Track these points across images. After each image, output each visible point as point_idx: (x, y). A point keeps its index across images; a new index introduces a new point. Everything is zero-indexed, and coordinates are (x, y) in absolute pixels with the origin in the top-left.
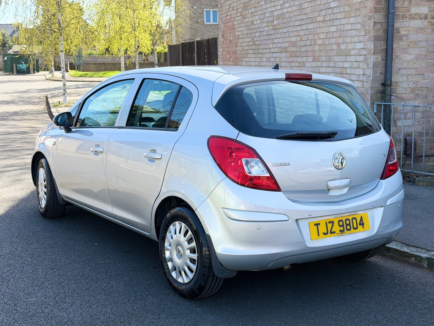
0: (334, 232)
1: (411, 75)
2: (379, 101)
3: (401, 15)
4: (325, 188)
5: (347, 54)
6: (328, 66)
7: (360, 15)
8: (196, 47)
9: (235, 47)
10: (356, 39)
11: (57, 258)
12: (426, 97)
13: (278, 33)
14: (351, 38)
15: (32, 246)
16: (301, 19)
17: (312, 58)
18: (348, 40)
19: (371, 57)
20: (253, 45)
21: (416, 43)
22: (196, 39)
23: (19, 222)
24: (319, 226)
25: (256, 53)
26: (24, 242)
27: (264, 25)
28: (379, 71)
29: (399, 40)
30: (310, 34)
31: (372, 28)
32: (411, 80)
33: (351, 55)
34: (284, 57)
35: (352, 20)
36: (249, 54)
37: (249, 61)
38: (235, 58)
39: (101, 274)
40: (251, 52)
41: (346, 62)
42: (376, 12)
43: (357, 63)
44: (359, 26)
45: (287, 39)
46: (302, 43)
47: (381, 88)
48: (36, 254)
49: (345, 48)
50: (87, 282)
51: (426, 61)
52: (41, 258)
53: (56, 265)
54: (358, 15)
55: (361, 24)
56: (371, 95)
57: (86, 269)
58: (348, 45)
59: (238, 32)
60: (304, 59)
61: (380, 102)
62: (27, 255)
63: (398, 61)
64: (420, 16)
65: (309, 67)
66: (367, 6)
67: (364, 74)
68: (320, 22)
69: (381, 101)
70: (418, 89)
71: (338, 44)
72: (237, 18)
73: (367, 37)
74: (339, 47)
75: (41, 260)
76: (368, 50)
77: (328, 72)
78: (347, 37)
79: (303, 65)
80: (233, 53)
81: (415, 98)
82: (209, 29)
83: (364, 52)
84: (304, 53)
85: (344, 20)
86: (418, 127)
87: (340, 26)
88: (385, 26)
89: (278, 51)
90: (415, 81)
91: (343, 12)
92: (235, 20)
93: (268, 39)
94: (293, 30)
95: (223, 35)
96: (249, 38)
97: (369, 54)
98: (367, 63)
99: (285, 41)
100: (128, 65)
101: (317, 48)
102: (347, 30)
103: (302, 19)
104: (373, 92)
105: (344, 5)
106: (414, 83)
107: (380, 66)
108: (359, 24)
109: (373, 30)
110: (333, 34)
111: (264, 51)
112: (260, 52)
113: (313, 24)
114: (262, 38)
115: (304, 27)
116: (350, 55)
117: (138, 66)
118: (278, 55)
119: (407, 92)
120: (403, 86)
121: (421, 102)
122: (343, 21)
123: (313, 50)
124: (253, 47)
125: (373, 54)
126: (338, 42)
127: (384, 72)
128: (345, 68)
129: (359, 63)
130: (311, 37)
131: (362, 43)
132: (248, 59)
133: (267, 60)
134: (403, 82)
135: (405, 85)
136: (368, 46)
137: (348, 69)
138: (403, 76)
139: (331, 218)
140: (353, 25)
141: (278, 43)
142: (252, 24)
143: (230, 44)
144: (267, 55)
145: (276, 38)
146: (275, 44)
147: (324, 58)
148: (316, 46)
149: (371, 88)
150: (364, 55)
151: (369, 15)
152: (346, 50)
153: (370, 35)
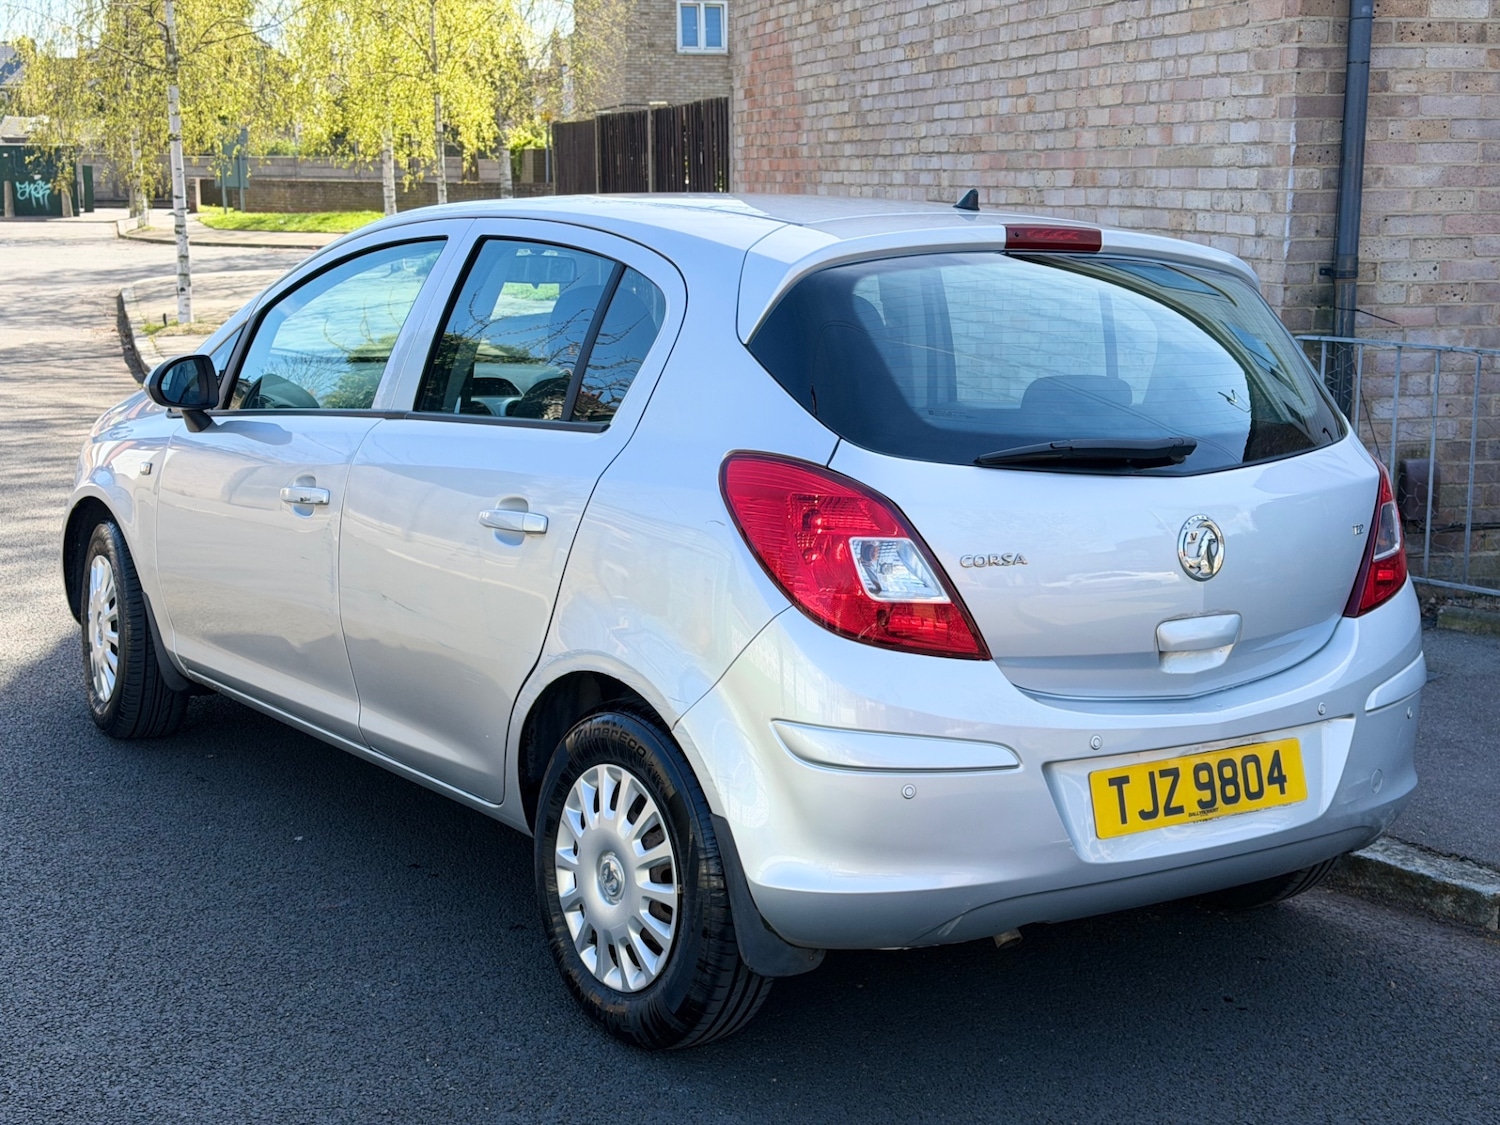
0: (1180, 810)
1: (1425, 240)
2: (1313, 330)
3: (1395, 25)
4: (1151, 648)
5: (1197, 161)
6: (1129, 204)
7: (1248, 22)
8: (652, 132)
9: (793, 132)
10: (1232, 109)
11: (156, 890)
12: (1477, 318)
13: (947, 86)
14: (1215, 106)
15: (65, 841)
16: (1034, 35)
17: (1072, 173)
18: (1203, 111)
19: (1286, 174)
20: (856, 127)
21: (1444, 129)
22: (651, 103)
23: (16, 751)
24: (1124, 786)
25: (866, 156)
26: (33, 826)
27: (899, 54)
28: (1314, 224)
29: (1387, 115)
30: (1066, 89)
31: (1290, 70)
32: (1427, 256)
33: (1213, 165)
34: (970, 170)
35: (1218, 42)
36: (843, 156)
37: (842, 183)
38: (790, 171)
39: (319, 951)
40: (848, 150)
41: (1194, 192)
42: (1306, 14)
43: (1233, 194)
44: (1243, 63)
45: (980, 107)
46: (1033, 123)
47: (1318, 283)
48: (76, 874)
49: (1192, 141)
50: (265, 980)
51: (1479, 189)
52: (97, 888)
53: (152, 916)
54: (1241, 23)
55: (1252, 55)
56: (1283, 308)
57: (265, 931)
58: (1204, 128)
59: (802, 81)
60: (1042, 179)
61: (1313, 334)
62: (45, 877)
63: (1383, 189)
64: (1462, 31)
65: (1059, 206)
67: (1259, 235)
68: (1102, 48)
69: (1318, 331)
70: (1449, 289)
71: (1168, 127)
72: (801, 31)
73: (1274, 101)
74: (1170, 136)
75: (95, 898)
76: (1275, 148)
77: (1129, 225)
78: (1199, 100)
79: (1039, 199)
80: (785, 152)
81: (1437, 321)
82: (693, 70)
83: (1259, 156)
84: (1043, 155)
85: (1192, 38)
86: (1447, 425)
87: (1175, 61)
88: (1337, 63)
89: (946, 150)
90: (1441, 260)
91: (1186, 11)
92: (794, 37)
93: (913, 107)
94: (1004, 76)
95: (751, 89)
96: (843, 100)
97: (1279, 162)
98: (1270, 194)
99: (974, 115)
100: (406, 190)
101: (1088, 139)
102: (1198, 76)
103: (1036, 36)
104: (1291, 299)
106: (1435, 268)
107: (1317, 207)
108: (1245, 55)
109: (1295, 76)
110: (1149, 88)
111: (898, 148)
112: (881, 153)
113: (1076, 53)
114: (891, 102)
115: (1044, 65)
116: (1210, 167)
117: (445, 193)
118: (946, 162)
119: (1412, 297)
120: (1397, 278)
121: (1458, 335)
122: (1187, 46)
123: (1076, 147)
124: (857, 134)
125: (1294, 164)
126: (1165, 120)
127: (1330, 225)
128: (1190, 210)
129: (1244, 193)
130: (1067, 100)
131: (1254, 123)
132: (837, 177)
133: (906, 179)
134: (1399, 263)
135: (1402, 275)
136: (1276, 134)
137: (1200, 215)
138: (1396, 241)
139: (1169, 758)
140: (1222, 58)
141: (948, 119)
142: (853, 52)
143: (773, 121)
144: (908, 163)
145: (940, 103)
146: (939, 123)
147: (1115, 177)
148: (1085, 134)
149: (1286, 283)
150: (1260, 167)
151: (1280, 22)
152: (1196, 147)
153: (1282, 95)
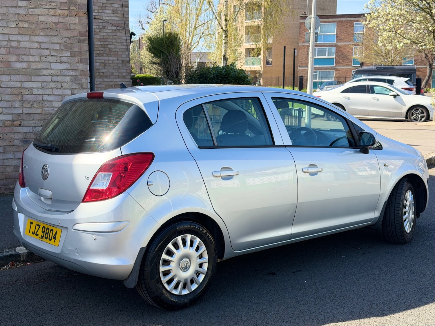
5: (30, 73)
7: (58, 35)
10: (49, 59)
14: (40, 58)
18: (31, 58)
19: (86, 78)
31: (86, 51)
35: (37, 39)
43: (56, 83)
44: (56, 47)
49: (25, 67)
54: (53, 35)
55: (62, 45)
66: (72, 28)
73: (77, 58)
74: (9, 65)
76: (80, 71)
78: (29, 55)
83: (72, 73)
85: (20, 36)
91: (14, 27)
97: (82, 75)
98: (79, 83)
102: (26, 48)
105: (16, 20)
108: (59, 45)
109: (88, 53)
116: (40, 75)
125: (89, 76)
126: (5, 60)
128: (27, 88)
129: (62, 83)
131: (66, 64)
137: (34, 89)
140: (42, 44)
150: (71, 76)
151: (76, 37)
152: (29, 69)
153: (82, 57)
